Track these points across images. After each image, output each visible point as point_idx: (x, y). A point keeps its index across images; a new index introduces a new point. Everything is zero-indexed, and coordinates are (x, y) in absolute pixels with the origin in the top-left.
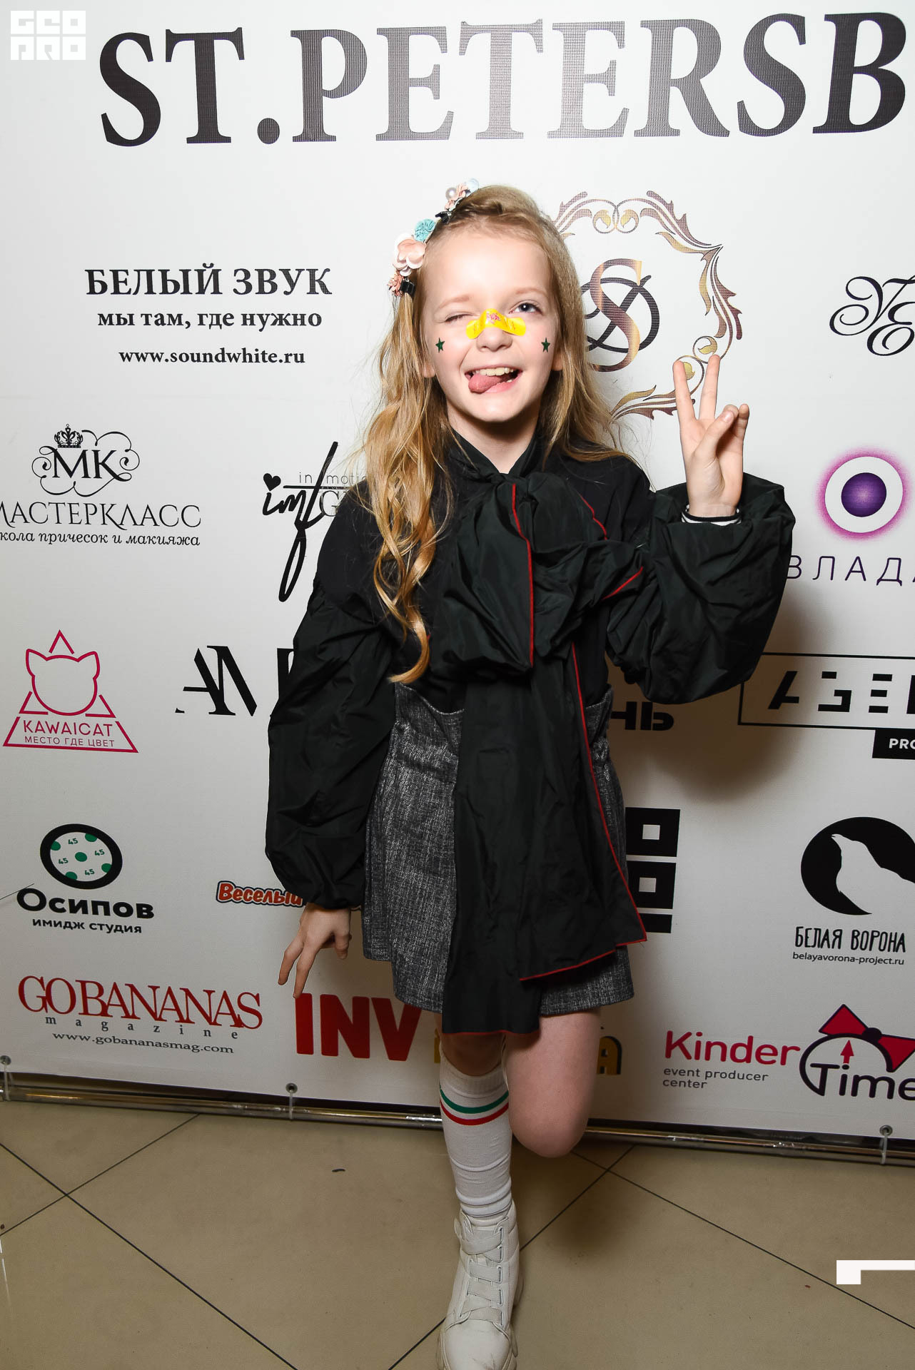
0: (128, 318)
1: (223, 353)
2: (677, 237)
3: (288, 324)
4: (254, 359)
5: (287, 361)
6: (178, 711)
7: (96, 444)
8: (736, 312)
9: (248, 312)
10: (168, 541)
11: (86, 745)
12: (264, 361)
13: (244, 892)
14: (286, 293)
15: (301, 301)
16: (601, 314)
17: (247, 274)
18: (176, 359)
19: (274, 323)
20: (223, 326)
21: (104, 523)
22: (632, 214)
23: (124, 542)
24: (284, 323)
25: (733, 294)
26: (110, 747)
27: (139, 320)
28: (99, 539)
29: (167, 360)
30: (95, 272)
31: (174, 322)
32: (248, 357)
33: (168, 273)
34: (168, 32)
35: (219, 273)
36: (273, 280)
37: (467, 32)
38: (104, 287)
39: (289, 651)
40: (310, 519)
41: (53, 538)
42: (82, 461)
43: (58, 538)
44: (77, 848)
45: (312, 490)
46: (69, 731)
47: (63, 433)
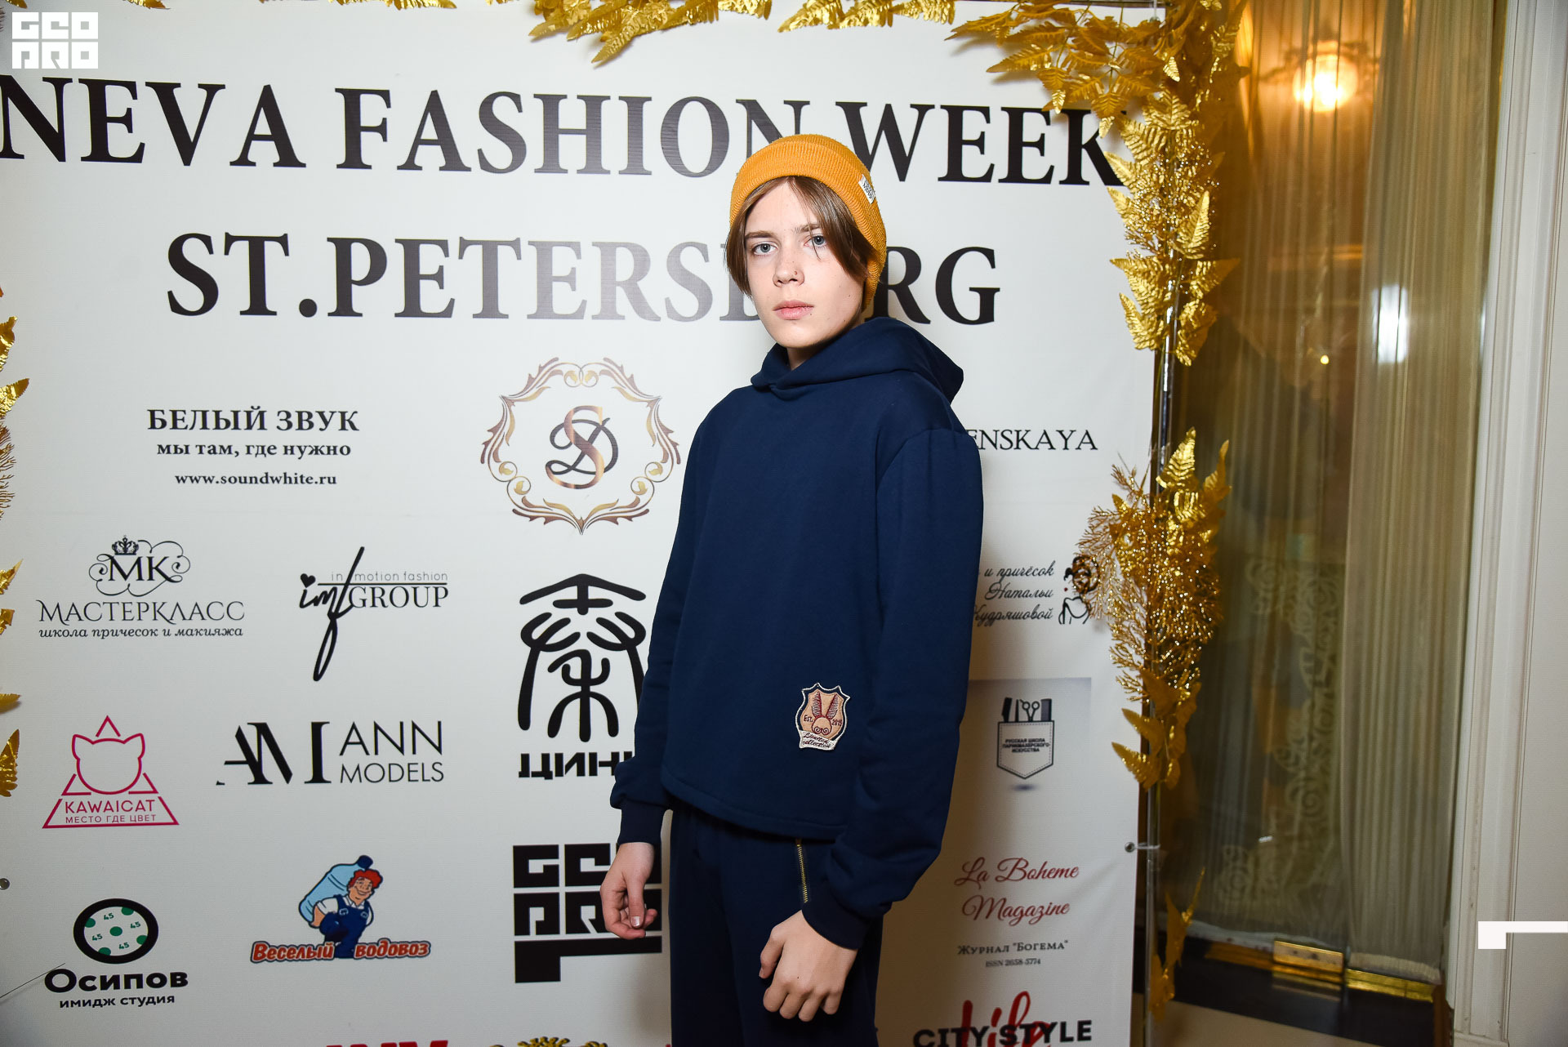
0: (184, 448)
1: (267, 477)
2: (627, 390)
3: (322, 453)
4: (293, 481)
5: (322, 482)
6: (218, 783)
7: (151, 552)
8: (675, 444)
9: (289, 444)
10: (214, 633)
11: (127, 821)
12: (302, 482)
13: (277, 950)
14: (321, 430)
15: (334, 435)
16: (573, 446)
17: (289, 415)
18: (225, 481)
19: (311, 453)
20: (267, 454)
21: (155, 619)
22: (592, 373)
23: (173, 636)
24: (319, 452)
25: (672, 432)
26: (151, 821)
27: (193, 450)
28: (150, 633)
29: (217, 482)
30: (156, 412)
31: (225, 451)
32: (288, 480)
33: (221, 413)
34: (227, 234)
35: (265, 414)
36: (310, 420)
37: (464, 244)
38: (164, 424)
39: (321, 724)
40: (340, 611)
41: (106, 633)
42: (136, 566)
43: (111, 633)
44: (112, 923)
45: (342, 587)
46: (111, 809)
47: (120, 543)
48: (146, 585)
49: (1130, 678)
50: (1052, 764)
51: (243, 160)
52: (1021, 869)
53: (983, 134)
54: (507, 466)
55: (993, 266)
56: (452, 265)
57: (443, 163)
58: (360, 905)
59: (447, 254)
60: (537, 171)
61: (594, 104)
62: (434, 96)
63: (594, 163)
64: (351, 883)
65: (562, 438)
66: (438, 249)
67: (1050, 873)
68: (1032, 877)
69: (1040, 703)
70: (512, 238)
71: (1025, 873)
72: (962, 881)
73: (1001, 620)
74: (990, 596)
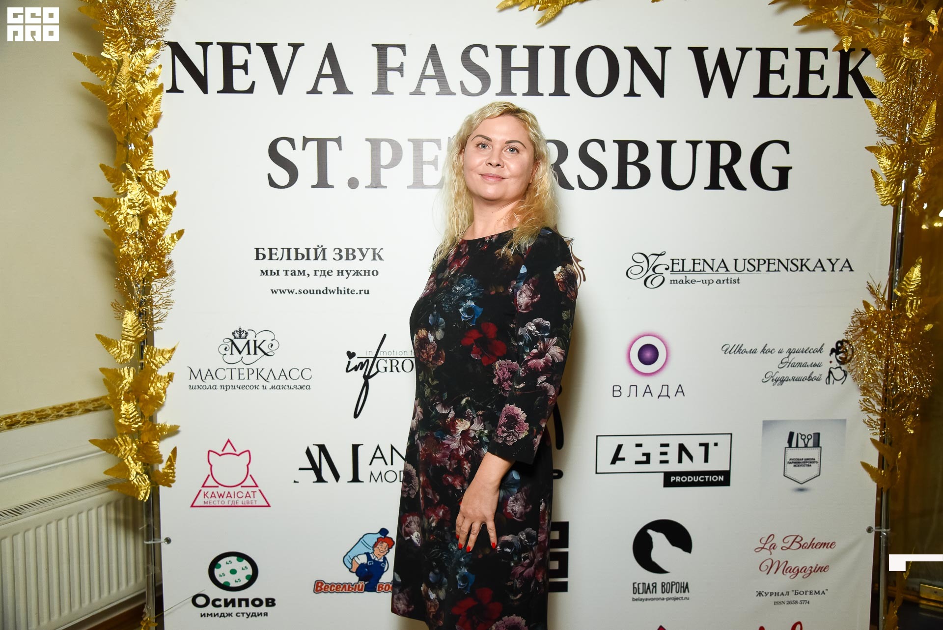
0: (276, 272)
1: (326, 290)
3: (361, 275)
4: (343, 292)
5: (360, 293)
6: (295, 482)
7: (255, 337)
8: (582, 269)
9: (340, 269)
10: (293, 387)
11: (240, 504)
12: (348, 293)
13: (330, 586)
14: (360, 260)
15: (368, 264)
17: (340, 251)
19: (354, 275)
20: (327, 276)
21: (258, 379)
23: (268, 389)
24: (359, 274)
25: (580, 261)
26: (254, 504)
27: (282, 273)
28: (254, 387)
29: (296, 293)
30: (259, 249)
31: (301, 274)
32: (339, 292)
33: (299, 250)
34: (304, 137)
35: (326, 250)
36: (354, 254)
38: (264, 256)
39: (358, 445)
40: (371, 375)
41: (228, 387)
42: (247, 346)
43: (231, 388)
44: (231, 567)
45: (372, 359)
46: (231, 497)
47: (237, 331)
48: (253, 358)
49: (872, 420)
50: (820, 475)
51: (315, 91)
52: (798, 542)
53: (783, 66)
55: (788, 152)
57: (438, 90)
58: (380, 559)
59: (440, 148)
60: (497, 94)
61: (533, 51)
62: (433, 48)
63: (533, 90)
64: (375, 545)
66: (434, 145)
67: (817, 545)
68: (805, 547)
69: (813, 435)
71: (801, 545)
72: (760, 549)
73: (788, 382)
74: (781, 366)
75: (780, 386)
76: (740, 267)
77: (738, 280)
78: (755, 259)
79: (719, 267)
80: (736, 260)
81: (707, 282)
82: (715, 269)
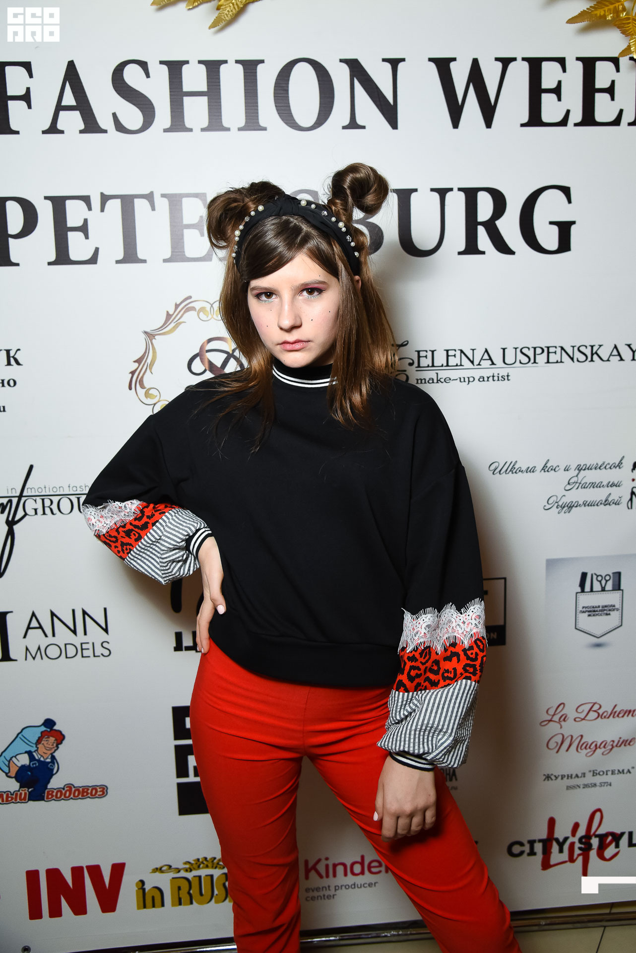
15: (1, 371)
16: (208, 372)
37: (105, 198)
39: (6, 613)
40: (16, 519)
45: (17, 499)
50: (621, 626)
52: (595, 711)
53: (560, 82)
54: (151, 392)
55: (570, 201)
56: (95, 218)
57: (82, 127)
58: (47, 758)
59: (90, 209)
60: (165, 131)
61: (213, 68)
62: (71, 66)
63: (215, 123)
64: (39, 741)
65: (198, 366)
66: (81, 204)
67: (619, 713)
68: (605, 717)
69: (612, 575)
70: (147, 192)
71: (599, 714)
72: (546, 723)
73: (578, 508)
74: (568, 487)
75: (567, 514)
76: (510, 359)
77: (508, 376)
78: (530, 347)
79: (482, 359)
80: (504, 349)
81: (467, 380)
82: (476, 362)
